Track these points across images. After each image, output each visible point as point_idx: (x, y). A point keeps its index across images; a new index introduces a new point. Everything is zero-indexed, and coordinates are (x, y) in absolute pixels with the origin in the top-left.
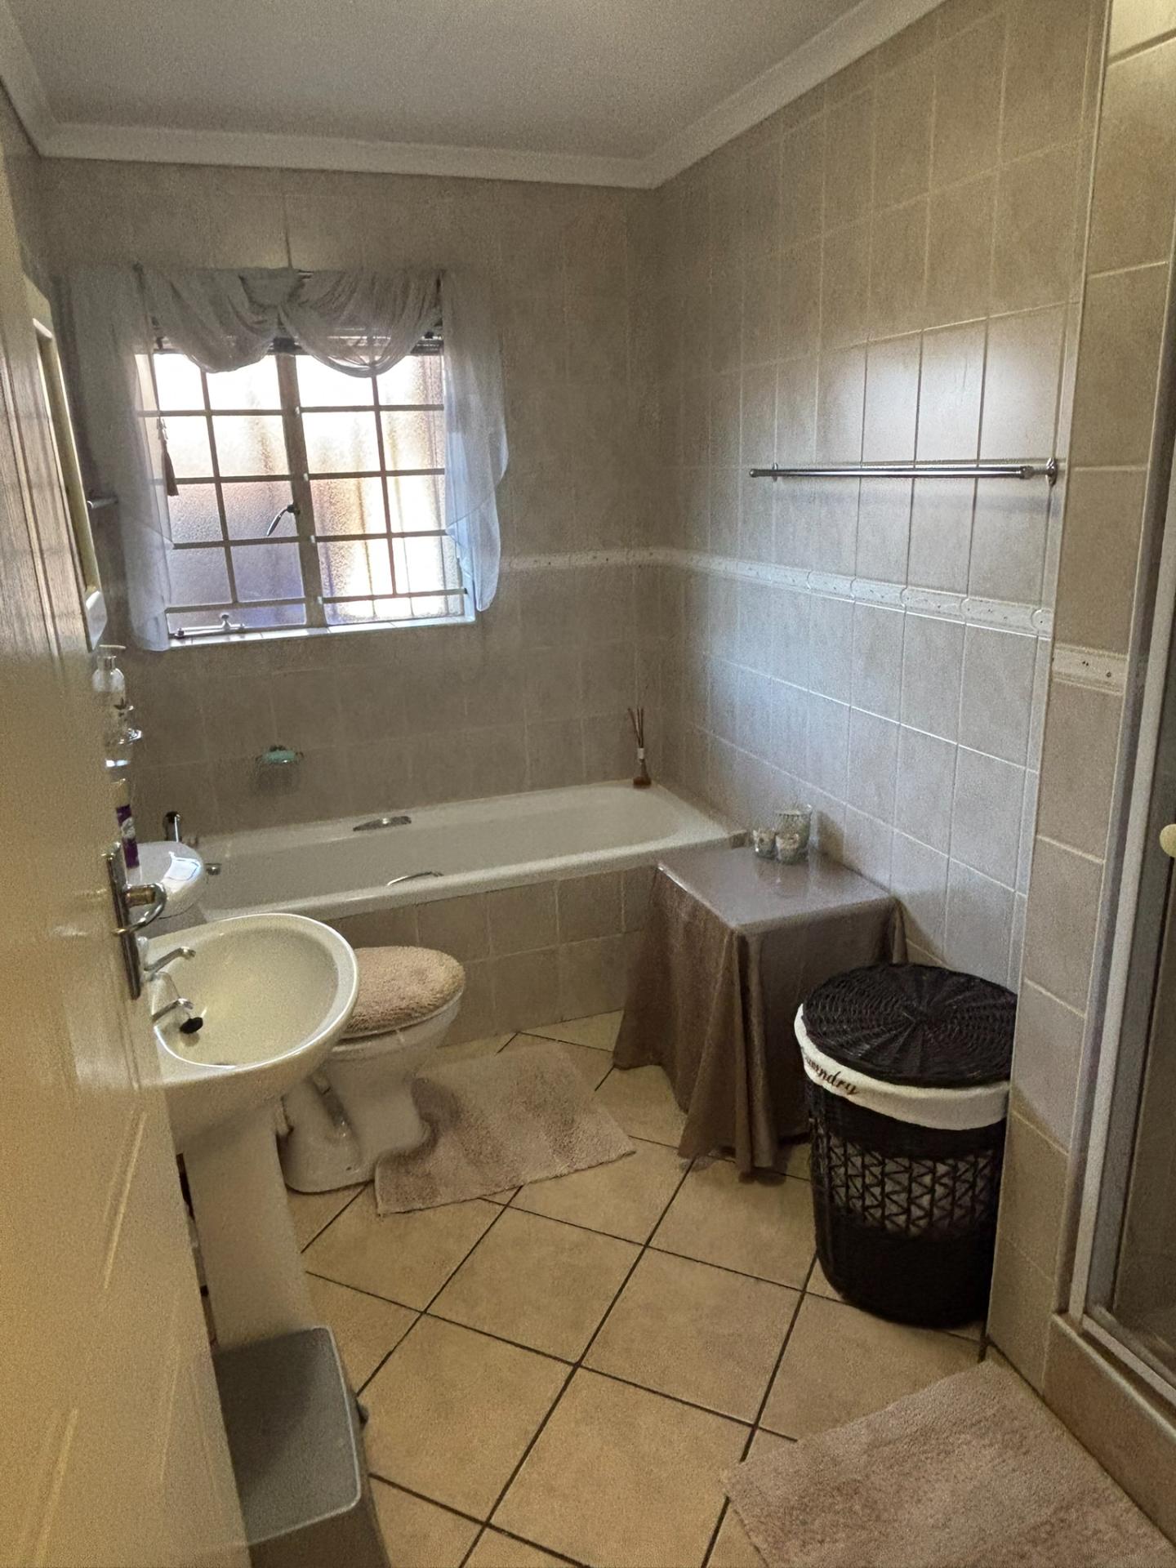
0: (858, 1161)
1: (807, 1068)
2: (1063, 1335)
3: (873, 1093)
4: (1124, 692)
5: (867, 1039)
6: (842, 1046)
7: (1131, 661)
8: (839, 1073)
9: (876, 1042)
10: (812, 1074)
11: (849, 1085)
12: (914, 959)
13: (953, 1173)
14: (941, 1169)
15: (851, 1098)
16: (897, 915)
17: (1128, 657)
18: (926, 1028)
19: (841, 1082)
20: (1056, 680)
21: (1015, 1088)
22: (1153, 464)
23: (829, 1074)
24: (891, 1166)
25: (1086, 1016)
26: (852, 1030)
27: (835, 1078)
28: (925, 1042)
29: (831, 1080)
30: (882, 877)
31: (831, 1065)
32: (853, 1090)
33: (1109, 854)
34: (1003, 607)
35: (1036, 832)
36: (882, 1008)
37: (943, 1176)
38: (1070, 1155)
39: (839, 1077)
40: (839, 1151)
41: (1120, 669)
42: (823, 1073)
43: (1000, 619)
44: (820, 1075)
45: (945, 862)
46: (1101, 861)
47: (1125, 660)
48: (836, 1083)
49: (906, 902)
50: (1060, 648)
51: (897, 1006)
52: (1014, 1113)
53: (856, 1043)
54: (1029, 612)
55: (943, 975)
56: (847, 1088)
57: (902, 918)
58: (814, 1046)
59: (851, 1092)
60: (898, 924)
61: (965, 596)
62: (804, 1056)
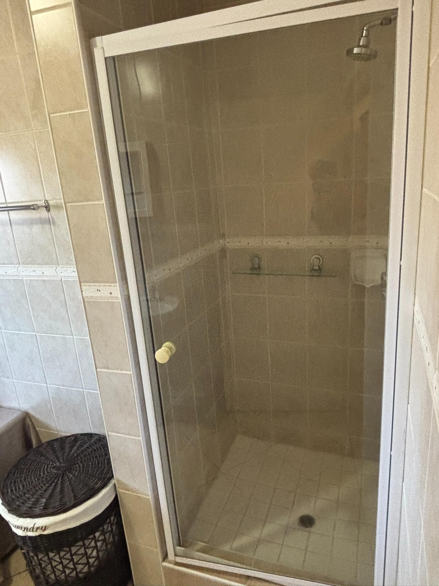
0: (57, 558)
1: (15, 530)
2: (169, 569)
3: (56, 523)
4: (120, 300)
5: (41, 496)
6: (31, 507)
7: (119, 286)
8: (35, 524)
9: (47, 495)
10: (19, 532)
11: (42, 527)
12: (44, 440)
13: (103, 533)
14: (97, 534)
15: (46, 533)
16: (28, 420)
17: (118, 284)
18: (67, 472)
19: (38, 528)
20: (86, 300)
21: (118, 481)
22: (105, 200)
23: (29, 528)
24: (74, 550)
25: (141, 439)
26: (32, 495)
27: (33, 528)
28: (70, 480)
29: (31, 530)
30: (14, 404)
31: (28, 522)
32: (45, 528)
33: (132, 369)
34: (40, 268)
35: (96, 369)
36: (42, 474)
37: (99, 537)
38: (150, 496)
39: (36, 526)
40: (46, 558)
41: (116, 290)
42: (26, 529)
43: (41, 274)
44: (24, 531)
45: (46, 387)
46: (131, 372)
47: (116, 286)
48: (35, 530)
49: (32, 413)
50: (84, 285)
51: (49, 469)
52: (120, 490)
53: (37, 501)
54: (54, 268)
55: (63, 440)
56: (41, 529)
57: (31, 421)
58: (15, 517)
59: (45, 530)
60: (30, 423)
61: (19, 266)
62: (11, 525)
